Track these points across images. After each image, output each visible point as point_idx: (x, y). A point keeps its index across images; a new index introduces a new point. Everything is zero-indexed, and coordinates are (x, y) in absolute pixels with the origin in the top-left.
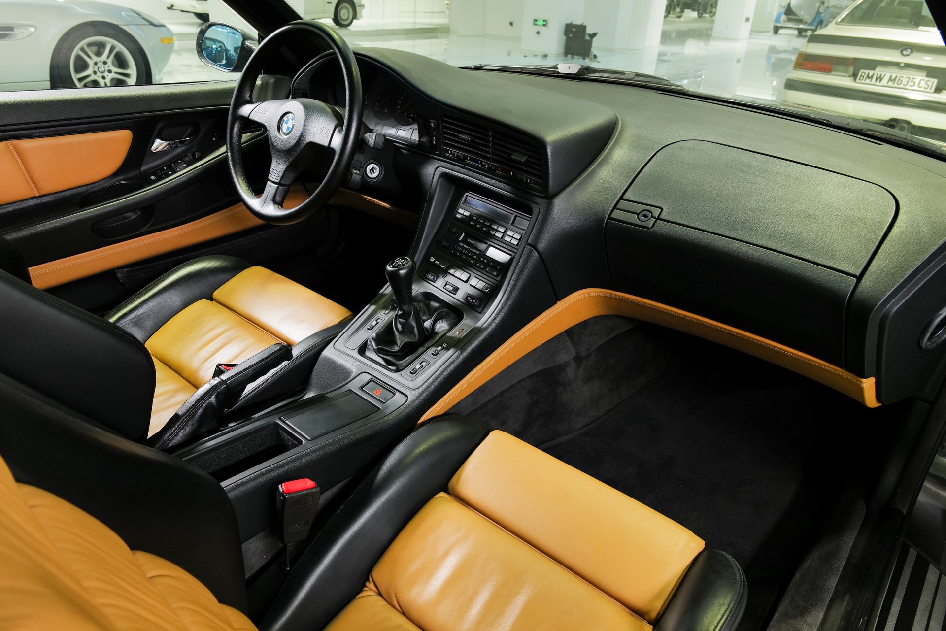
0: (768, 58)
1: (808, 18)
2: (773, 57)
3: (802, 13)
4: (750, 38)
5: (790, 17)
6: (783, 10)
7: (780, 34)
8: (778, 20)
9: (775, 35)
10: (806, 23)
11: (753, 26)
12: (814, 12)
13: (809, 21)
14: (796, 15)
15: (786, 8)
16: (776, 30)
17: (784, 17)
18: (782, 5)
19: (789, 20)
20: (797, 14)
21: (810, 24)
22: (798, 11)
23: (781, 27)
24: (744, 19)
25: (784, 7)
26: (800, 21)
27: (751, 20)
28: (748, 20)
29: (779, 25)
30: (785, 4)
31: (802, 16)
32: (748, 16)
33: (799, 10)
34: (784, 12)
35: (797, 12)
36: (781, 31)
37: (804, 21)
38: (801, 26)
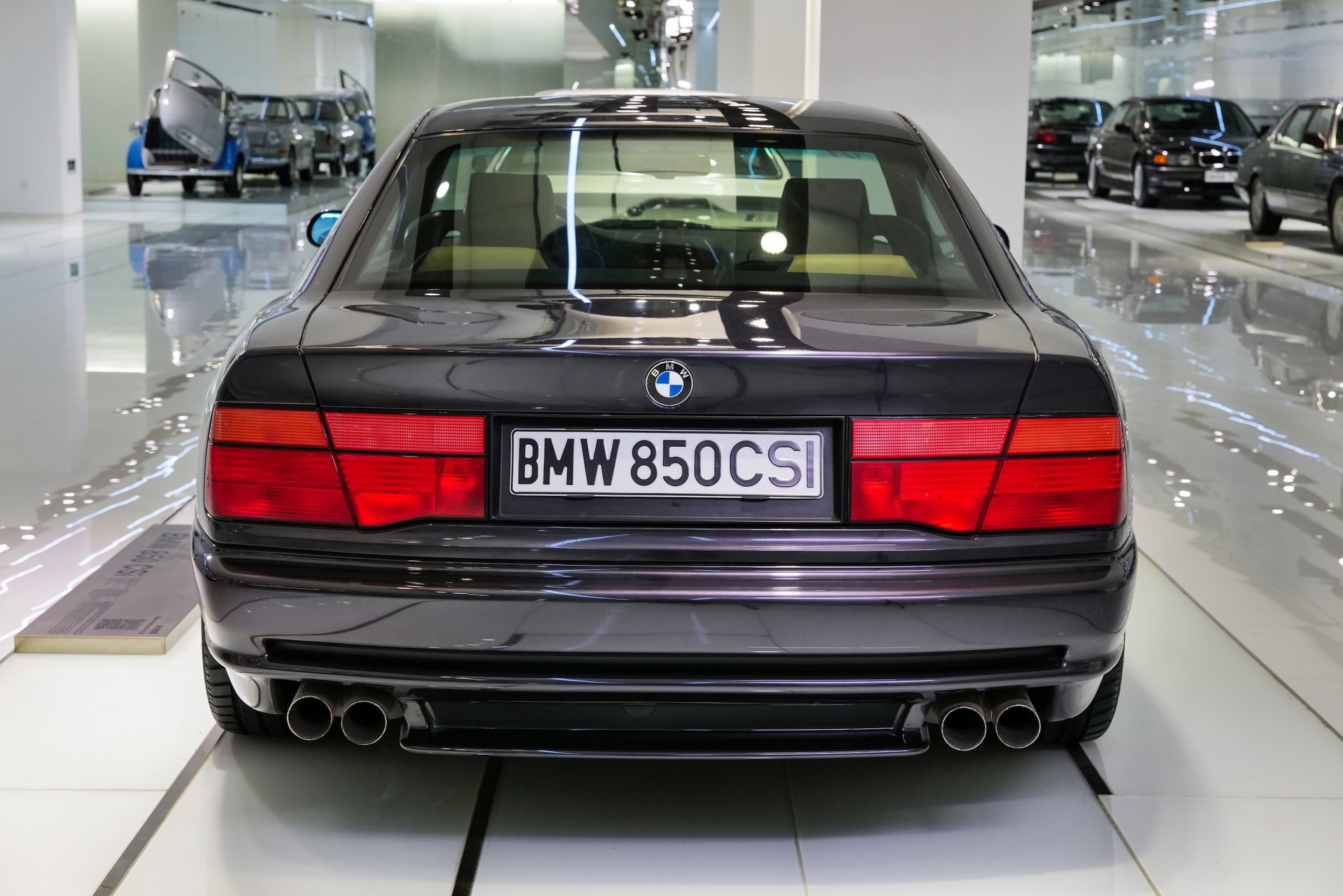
0: (135, 257)
1: (210, 151)
2: (148, 252)
3: (194, 140)
4: (85, 210)
5: (160, 151)
6: (138, 137)
7: (146, 195)
8: (134, 161)
9: (136, 198)
10: (206, 163)
11: (85, 180)
12: (220, 135)
13: (214, 158)
14: (178, 146)
15: (145, 131)
16: (136, 186)
17: (146, 154)
18: (133, 124)
19: (159, 160)
20: (182, 142)
21: (218, 166)
22: (185, 138)
23: (148, 178)
24: (65, 166)
25: (141, 129)
26: (191, 160)
27: (78, 165)
28: (72, 164)
29: (140, 172)
30: (141, 119)
31: (193, 146)
32: (71, 158)
33: (185, 134)
34: (142, 142)
35: (183, 139)
36: (147, 187)
37: (200, 160)
38: (193, 172)
